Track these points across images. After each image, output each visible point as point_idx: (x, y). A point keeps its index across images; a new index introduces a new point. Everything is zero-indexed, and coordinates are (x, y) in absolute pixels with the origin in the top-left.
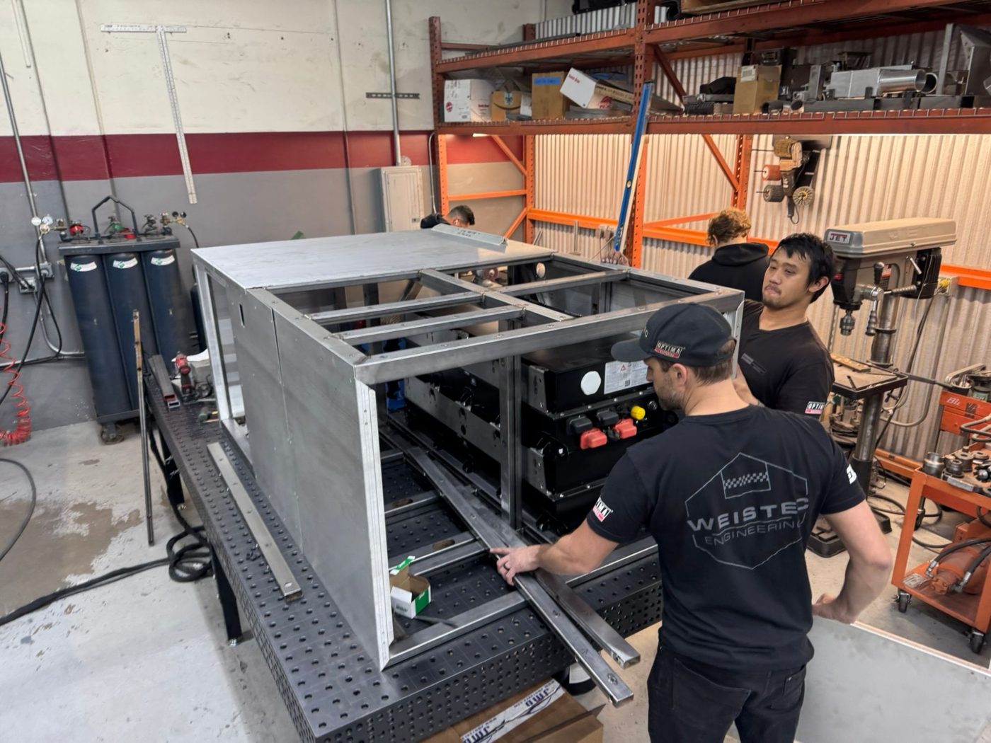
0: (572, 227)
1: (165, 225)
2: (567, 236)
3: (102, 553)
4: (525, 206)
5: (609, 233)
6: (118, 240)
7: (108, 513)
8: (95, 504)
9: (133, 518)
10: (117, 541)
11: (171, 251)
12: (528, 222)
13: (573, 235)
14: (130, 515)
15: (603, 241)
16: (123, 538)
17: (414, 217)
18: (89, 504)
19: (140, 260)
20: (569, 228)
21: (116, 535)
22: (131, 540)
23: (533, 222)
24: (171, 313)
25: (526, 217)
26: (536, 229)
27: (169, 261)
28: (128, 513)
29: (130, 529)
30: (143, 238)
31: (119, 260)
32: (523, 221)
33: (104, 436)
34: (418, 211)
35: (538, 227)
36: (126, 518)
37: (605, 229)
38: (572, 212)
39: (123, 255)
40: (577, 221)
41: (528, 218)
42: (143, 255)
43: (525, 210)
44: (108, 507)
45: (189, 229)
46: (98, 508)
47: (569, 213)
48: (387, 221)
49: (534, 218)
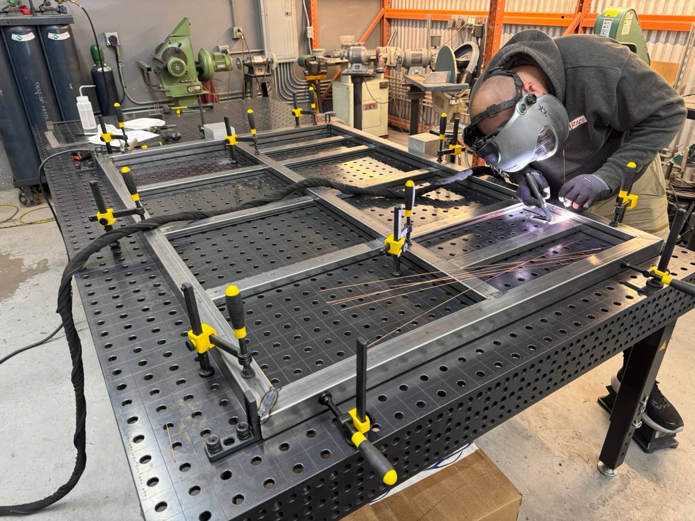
0: (425, 21)
1: (60, 3)
2: (420, 31)
3: (9, 297)
4: (383, 7)
5: (461, 21)
6: (14, 14)
7: (19, 262)
8: (9, 255)
9: (41, 266)
10: (25, 285)
11: (66, 27)
12: (385, 20)
13: (426, 30)
14: (38, 264)
15: (455, 32)
16: (30, 284)
17: (286, 12)
18: (4, 254)
19: (36, 33)
20: (423, 22)
21: (23, 281)
22: (37, 285)
23: (389, 20)
24: (71, 87)
25: (383, 17)
26: (392, 27)
27: (65, 36)
28: (38, 262)
29: (38, 276)
30: (39, 14)
31: (16, 33)
32: (381, 20)
33: (23, 199)
34: (290, 6)
35: (394, 26)
36: (34, 267)
37: (456, 20)
38: (425, 8)
39: (20, 29)
40: (430, 15)
41: (385, 17)
42: (40, 29)
43: (383, 9)
44: (20, 257)
45: (82, 8)
46: (11, 258)
47: (423, 9)
48: (263, 14)
49: (390, 17)
